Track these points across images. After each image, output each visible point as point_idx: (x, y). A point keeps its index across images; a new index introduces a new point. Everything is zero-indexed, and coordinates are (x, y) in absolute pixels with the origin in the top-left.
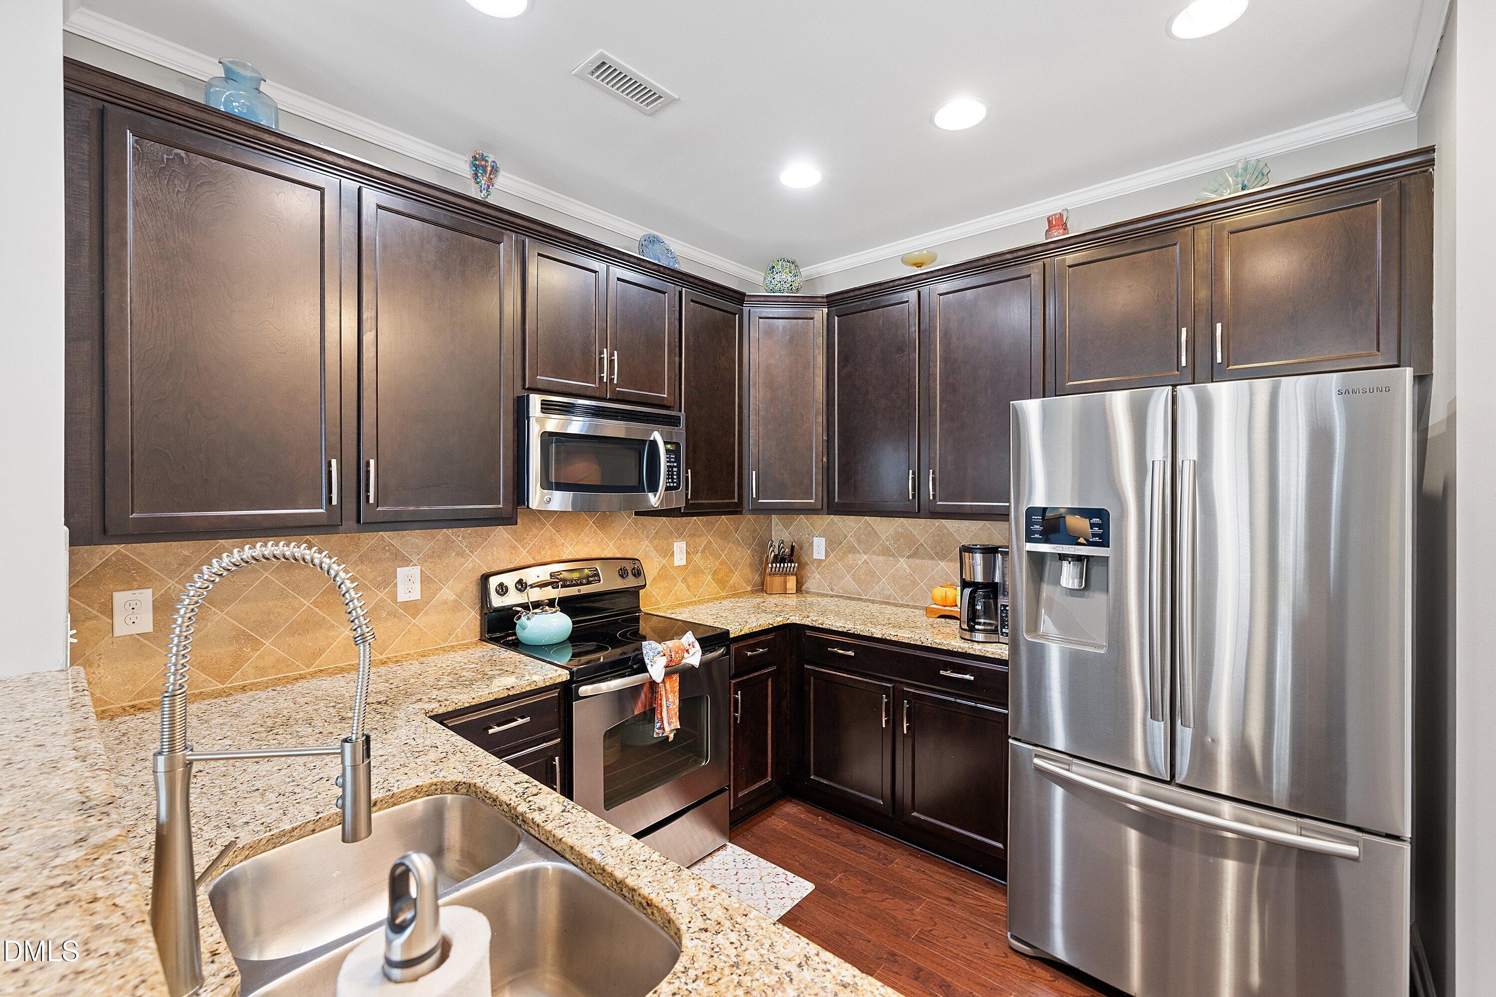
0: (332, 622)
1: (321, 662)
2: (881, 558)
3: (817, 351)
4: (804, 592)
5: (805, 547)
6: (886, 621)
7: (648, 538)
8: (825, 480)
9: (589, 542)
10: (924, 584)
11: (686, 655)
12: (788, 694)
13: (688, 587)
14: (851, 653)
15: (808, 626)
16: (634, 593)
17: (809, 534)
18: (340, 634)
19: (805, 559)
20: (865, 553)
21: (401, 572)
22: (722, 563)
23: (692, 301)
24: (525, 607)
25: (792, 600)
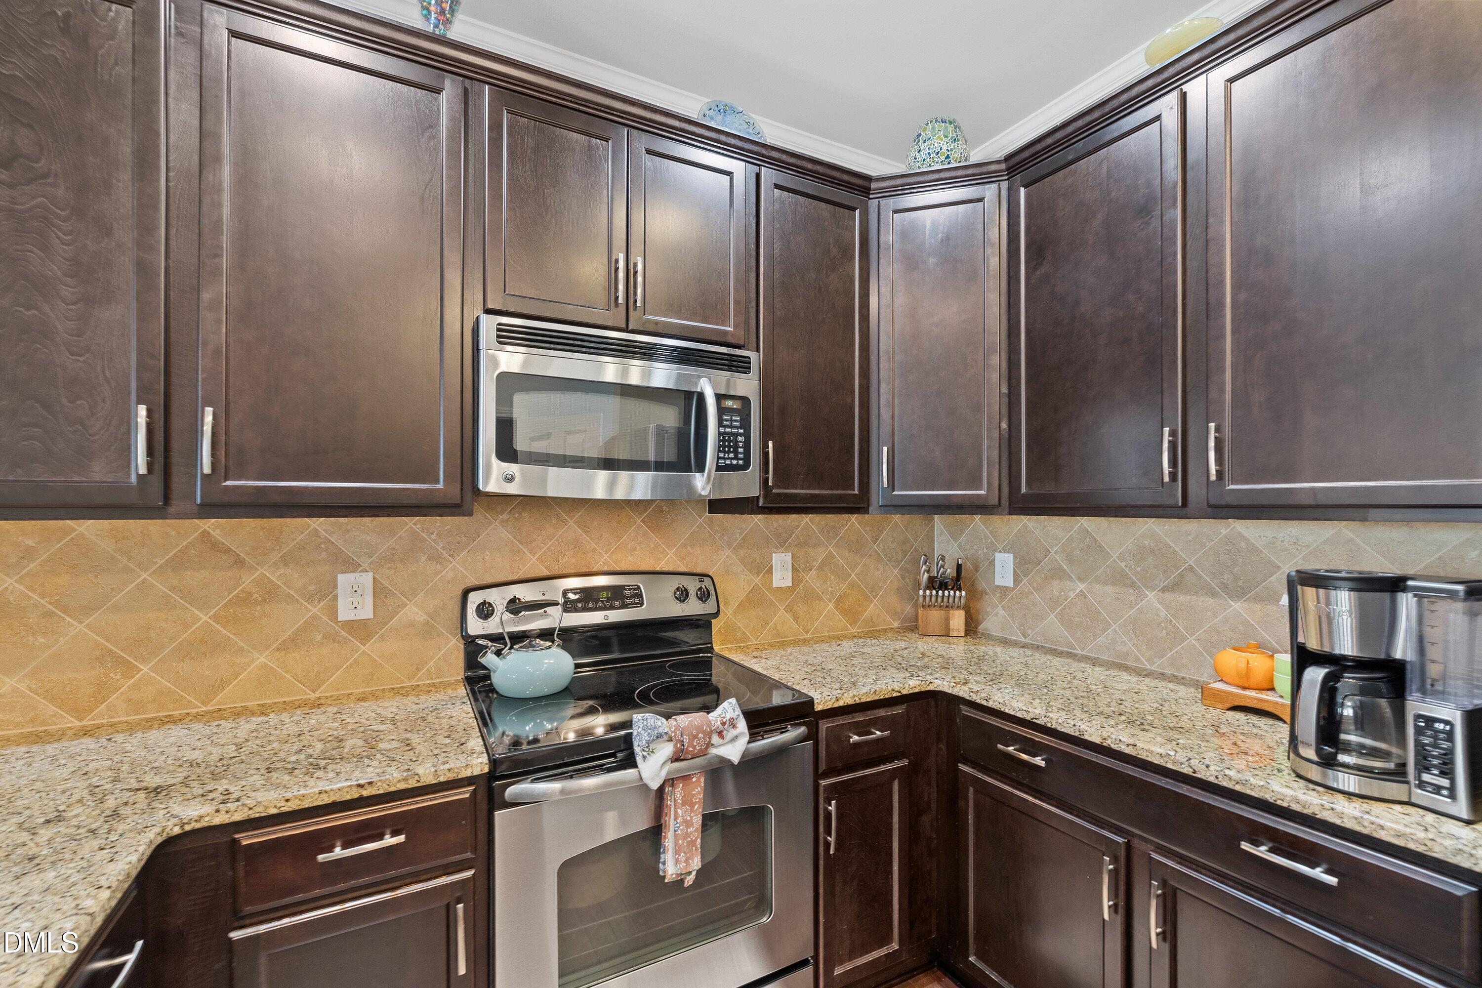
0: (241, 644)
1: (222, 700)
2: (1110, 589)
3: (989, 251)
4: (980, 635)
5: (984, 566)
6: (1114, 707)
7: (729, 545)
8: (1005, 457)
9: (635, 549)
10: (1198, 639)
11: (715, 739)
12: (934, 806)
13: (796, 618)
14: (1039, 761)
15: (963, 698)
16: (702, 624)
17: (987, 548)
18: (253, 661)
19: (982, 584)
20: (1081, 579)
21: (343, 579)
22: (851, 586)
23: (777, 186)
24: (496, 638)
25: (958, 649)
